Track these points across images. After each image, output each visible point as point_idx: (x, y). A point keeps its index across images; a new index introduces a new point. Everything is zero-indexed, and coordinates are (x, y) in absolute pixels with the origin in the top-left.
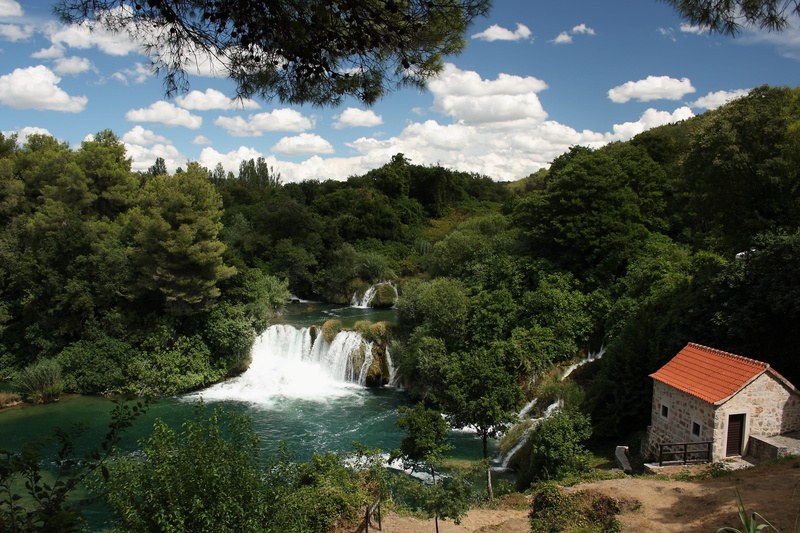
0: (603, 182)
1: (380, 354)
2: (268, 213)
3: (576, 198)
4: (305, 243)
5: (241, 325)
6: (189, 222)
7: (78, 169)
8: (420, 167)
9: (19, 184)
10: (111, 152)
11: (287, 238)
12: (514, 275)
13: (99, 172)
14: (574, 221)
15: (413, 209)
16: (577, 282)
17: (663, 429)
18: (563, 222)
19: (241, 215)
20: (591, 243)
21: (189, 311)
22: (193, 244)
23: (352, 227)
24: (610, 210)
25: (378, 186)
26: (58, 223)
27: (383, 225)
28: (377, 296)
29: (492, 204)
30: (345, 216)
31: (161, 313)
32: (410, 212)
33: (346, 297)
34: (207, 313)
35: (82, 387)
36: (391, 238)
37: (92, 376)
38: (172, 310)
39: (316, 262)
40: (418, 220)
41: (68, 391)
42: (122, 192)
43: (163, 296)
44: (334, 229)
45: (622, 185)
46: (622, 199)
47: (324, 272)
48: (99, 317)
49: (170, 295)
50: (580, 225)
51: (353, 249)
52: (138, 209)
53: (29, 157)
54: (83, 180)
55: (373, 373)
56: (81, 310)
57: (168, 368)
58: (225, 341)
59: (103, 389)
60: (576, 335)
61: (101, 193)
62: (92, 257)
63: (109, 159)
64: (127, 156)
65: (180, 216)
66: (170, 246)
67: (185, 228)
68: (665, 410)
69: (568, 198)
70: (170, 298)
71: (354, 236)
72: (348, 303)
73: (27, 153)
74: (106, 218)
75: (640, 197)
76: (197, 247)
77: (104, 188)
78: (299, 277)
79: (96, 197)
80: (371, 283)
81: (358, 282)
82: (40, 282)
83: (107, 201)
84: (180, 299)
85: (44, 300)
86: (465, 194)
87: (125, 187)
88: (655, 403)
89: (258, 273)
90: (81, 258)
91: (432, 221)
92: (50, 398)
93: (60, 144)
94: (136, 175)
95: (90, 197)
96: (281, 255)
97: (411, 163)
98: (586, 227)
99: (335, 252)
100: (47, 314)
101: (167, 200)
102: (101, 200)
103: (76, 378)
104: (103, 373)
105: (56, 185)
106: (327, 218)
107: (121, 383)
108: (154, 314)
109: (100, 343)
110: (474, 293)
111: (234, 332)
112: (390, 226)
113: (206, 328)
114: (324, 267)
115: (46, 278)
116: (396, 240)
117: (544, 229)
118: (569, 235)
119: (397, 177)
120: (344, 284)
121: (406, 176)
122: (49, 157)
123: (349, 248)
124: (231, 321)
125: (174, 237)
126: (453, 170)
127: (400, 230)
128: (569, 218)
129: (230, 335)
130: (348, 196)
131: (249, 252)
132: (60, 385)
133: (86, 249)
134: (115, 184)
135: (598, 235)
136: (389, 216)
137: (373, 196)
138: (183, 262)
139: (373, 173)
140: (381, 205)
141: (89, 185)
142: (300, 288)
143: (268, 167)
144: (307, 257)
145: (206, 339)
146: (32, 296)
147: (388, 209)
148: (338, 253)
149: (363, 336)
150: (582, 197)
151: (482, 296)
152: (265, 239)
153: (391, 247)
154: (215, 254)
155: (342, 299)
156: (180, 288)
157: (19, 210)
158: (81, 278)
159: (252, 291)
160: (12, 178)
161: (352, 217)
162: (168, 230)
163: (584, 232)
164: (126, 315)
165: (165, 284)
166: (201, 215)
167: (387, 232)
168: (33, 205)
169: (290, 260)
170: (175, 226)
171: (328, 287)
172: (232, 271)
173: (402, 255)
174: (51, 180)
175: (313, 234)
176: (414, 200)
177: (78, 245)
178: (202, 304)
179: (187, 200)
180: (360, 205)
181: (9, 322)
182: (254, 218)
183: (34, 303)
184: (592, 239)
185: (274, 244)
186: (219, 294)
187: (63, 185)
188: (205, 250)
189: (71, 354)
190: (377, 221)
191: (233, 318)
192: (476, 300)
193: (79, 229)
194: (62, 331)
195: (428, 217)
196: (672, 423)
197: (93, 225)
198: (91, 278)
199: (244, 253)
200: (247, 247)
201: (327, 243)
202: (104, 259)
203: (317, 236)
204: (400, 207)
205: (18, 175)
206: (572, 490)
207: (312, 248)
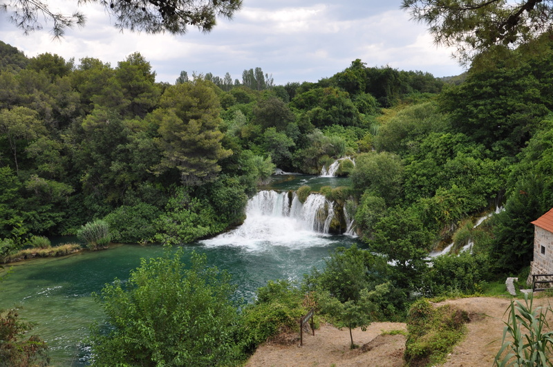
0: (509, 73)
1: (339, 211)
2: (259, 109)
3: (487, 87)
4: (286, 130)
5: (236, 191)
6: (196, 118)
7: (116, 82)
8: (373, 69)
9: (77, 95)
10: (139, 69)
11: (272, 126)
12: (438, 147)
13: (131, 84)
14: (485, 105)
15: (368, 101)
16: (488, 152)
17: (542, 264)
18: (476, 106)
19: (240, 111)
20: (498, 121)
21: (199, 183)
22: (199, 134)
23: (321, 117)
24: (515, 94)
25: (341, 85)
26: (103, 123)
27: (345, 114)
28: (340, 168)
29: (430, 95)
30: (316, 109)
31: (179, 184)
32: (366, 103)
33: (317, 169)
34: (212, 183)
35: (125, 238)
36: (351, 124)
37: (131, 230)
38: (187, 182)
39: (294, 144)
40: (373, 110)
41: (114, 242)
42: (148, 97)
43: (179, 172)
44: (307, 119)
45: (526, 74)
46: (525, 86)
47: (300, 151)
48: (135, 188)
49: (185, 171)
50: (489, 107)
51: (321, 133)
52: (160, 109)
53: (83, 75)
54: (120, 90)
55: (334, 224)
56: (122, 184)
57: (185, 223)
58: (225, 203)
59: (140, 239)
60: (486, 192)
61: (133, 99)
62: (128, 146)
63: (138, 74)
64: (152, 71)
65: (189, 114)
66: (183, 136)
67: (192, 122)
68: (543, 249)
69: (481, 87)
70: (184, 173)
71: (322, 123)
72: (319, 173)
73: (81, 72)
74: (137, 117)
75: (540, 82)
76: (202, 135)
77: (136, 95)
78: (282, 155)
79: (130, 102)
80: (336, 158)
81: (326, 158)
82: (93, 165)
83: (138, 104)
84: (191, 173)
85: (95, 177)
86: (409, 88)
87: (151, 94)
88: (536, 244)
89: (250, 152)
90: (120, 146)
91: (384, 110)
92: (101, 247)
93: (104, 64)
94: (159, 85)
95: (126, 102)
96: (268, 140)
97: (367, 66)
98: (495, 109)
99: (308, 136)
100: (99, 188)
101: (179, 102)
102: (134, 104)
103: (121, 232)
104: (139, 228)
105: (101, 94)
106: (302, 111)
107: (152, 235)
108: (174, 184)
109: (136, 208)
110: (408, 163)
111: (231, 196)
112: (350, 115)
113: (212, 194)
114: (301, 147)
115: (96, 161)
116: (355, 125)
117: (461, 112)
118: (480, 116)
119: (356, 77)
120: (315, 160)
121: (362, 76)
122: (95, 74)
123: (318, 132)
124: (230, 189)
125: (185, 130)
126: (400, 70)
127: (358, 118)
128: (481, 102)
129: (229, 199)
130: (318, 94)
131: (245, 138)
132: (108, 237)
133: (124, 140)
134: (142, 92)
135: (504, 115)
136: (350, 108)
137: (337, 93)
138: (193, 147)
139: (338, 76)
140: (343, 99)
141: (124, 94)
142: (284, 164)
143: (264, 74)
144: (287, 140)
145: (212, 202)
146: (87, 175)
147: (348, 102)
148: (309, 136)
149: (326, 197)
150: (492, 86)
151: (414, 165)
152: (257, 128)
153: (351, 131)
154: (215, 140)
155: (314, 171)
156: (192, 166)
157: (76, 114)
158: (121, 161)
159: (246, 166)
160: (70, 90)
161: (321, 108)
162: (181, 124)
163: (493, 113)
164: (154, 186)
165: (181, 163)
166: (205, 112)
167: (348, 119)
168: (87, 110)
169: (274, 143)
170: (186, 121)
171: (303, 162)
172: (230, 152)
173: (360, 137)
174: (98, 91)
175: (292, 123)
176: (368, 94)
177: (118, 137)
178: (208, 177)
179: (194, 102)
180: (327, 100)
181: (73, 194)
182: (249, 113)
183: (89, 179)
184: (500, 118)
185: (263, 132)
186: (220, 170)
187: (106, 94)
188: (207, 138)
189: (116, 215)
190: (340, 112)
191: (231, 187)
192: (409, 168)
193: (118, 126)
194: (110, 199)
195: (381, 107)
196: (548, 259)
197: (128, 122)
198: (128, 160)
199: (242, 139)
200: (244, 135)
201: (302, 129)
202: (137, 147)
203: (295, 125)
204: (359, 100)
205: (76, 88)
206: (439, 305)
207: (291, 133)
